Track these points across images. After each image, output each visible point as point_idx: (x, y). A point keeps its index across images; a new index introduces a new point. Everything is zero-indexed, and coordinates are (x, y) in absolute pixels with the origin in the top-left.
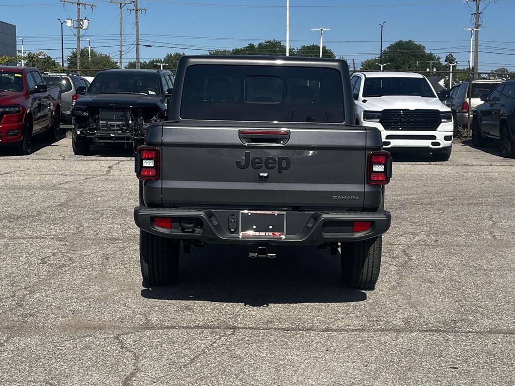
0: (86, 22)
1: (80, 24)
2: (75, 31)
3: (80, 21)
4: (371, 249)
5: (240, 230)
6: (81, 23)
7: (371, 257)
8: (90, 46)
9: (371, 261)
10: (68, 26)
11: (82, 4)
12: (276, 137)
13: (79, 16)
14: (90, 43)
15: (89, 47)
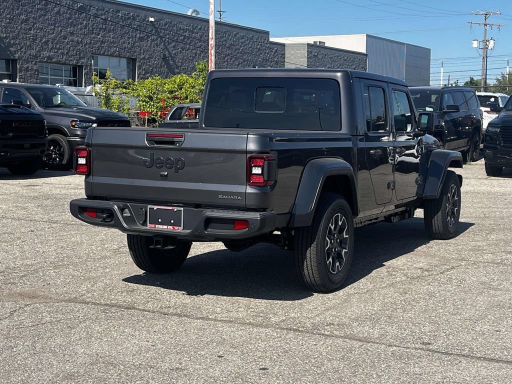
0: (492, 42)
1: (486, 45)
2: (481, 52)
3: (486, 42)
4: (308, 252)
5: (148, 223)
6: (488, 43)
7: (308, 260)
8: (508, 65)
9: (309, 263)
10: (474, 47)
11: (489, 24)
12: (172, 140)
13: (485, 36)
14: (508, 63)
15: (508, 67)
